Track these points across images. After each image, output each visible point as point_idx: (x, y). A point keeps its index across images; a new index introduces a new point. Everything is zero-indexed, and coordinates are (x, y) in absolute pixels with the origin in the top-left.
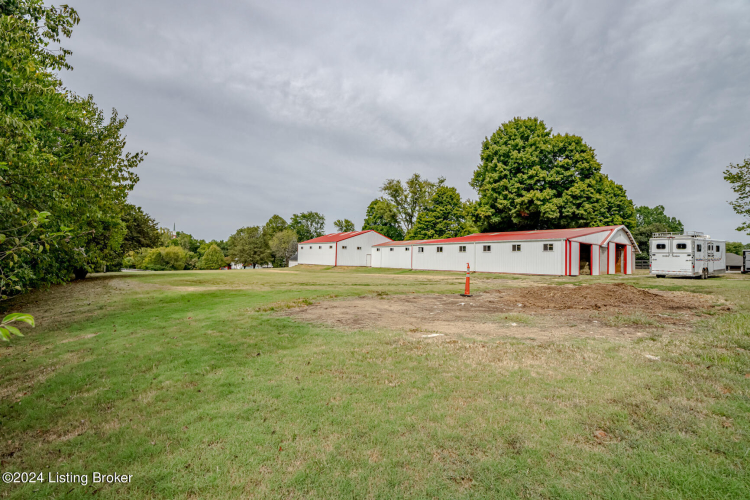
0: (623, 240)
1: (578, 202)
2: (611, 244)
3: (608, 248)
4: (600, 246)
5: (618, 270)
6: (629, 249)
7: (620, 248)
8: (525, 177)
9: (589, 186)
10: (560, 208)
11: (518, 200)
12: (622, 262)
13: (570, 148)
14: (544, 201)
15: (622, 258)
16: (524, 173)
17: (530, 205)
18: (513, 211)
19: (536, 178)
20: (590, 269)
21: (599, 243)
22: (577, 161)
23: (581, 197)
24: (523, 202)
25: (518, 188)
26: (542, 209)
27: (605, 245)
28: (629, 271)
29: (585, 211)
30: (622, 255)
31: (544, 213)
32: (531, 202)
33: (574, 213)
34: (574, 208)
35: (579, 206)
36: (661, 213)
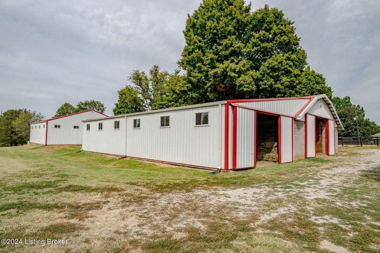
0: (324, 113)
1: (276, 74)
2: (309, 117)
3: (306, 122)
4: (294, 119)
5: (318, 151)
6: (331, 124)
7: (321, 122)
8: (220, 48)
9: (288, 59)
10: (257, 80)
11: (212, 72)
12: (324, 140)
13: (268, 19)
14: (240, 73)
15: (324, 135)
16: (219, 45)
17: (225, 78)
18: (208, 85)
19: (231, 48)
20: (279, 152)
21: (293, 115)
22: (275, 34)
23: (278, 70)
24: (216, 73)
25: (212, 59)
26: (238, 82)
27: (301, 117)
28: (332, 151)
29: (282, 84)
30: (324, 131)
31: (240, 86)
32: (224, 74)
33: (271, 86)
34: (272, 81)
35: (277, 79)
36: (349, 102)
